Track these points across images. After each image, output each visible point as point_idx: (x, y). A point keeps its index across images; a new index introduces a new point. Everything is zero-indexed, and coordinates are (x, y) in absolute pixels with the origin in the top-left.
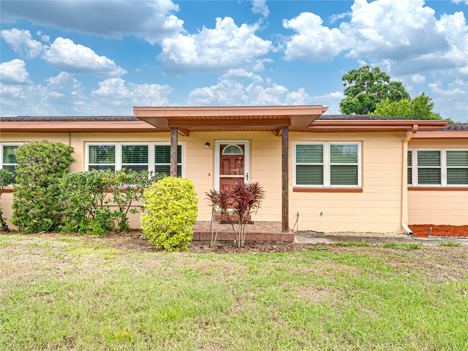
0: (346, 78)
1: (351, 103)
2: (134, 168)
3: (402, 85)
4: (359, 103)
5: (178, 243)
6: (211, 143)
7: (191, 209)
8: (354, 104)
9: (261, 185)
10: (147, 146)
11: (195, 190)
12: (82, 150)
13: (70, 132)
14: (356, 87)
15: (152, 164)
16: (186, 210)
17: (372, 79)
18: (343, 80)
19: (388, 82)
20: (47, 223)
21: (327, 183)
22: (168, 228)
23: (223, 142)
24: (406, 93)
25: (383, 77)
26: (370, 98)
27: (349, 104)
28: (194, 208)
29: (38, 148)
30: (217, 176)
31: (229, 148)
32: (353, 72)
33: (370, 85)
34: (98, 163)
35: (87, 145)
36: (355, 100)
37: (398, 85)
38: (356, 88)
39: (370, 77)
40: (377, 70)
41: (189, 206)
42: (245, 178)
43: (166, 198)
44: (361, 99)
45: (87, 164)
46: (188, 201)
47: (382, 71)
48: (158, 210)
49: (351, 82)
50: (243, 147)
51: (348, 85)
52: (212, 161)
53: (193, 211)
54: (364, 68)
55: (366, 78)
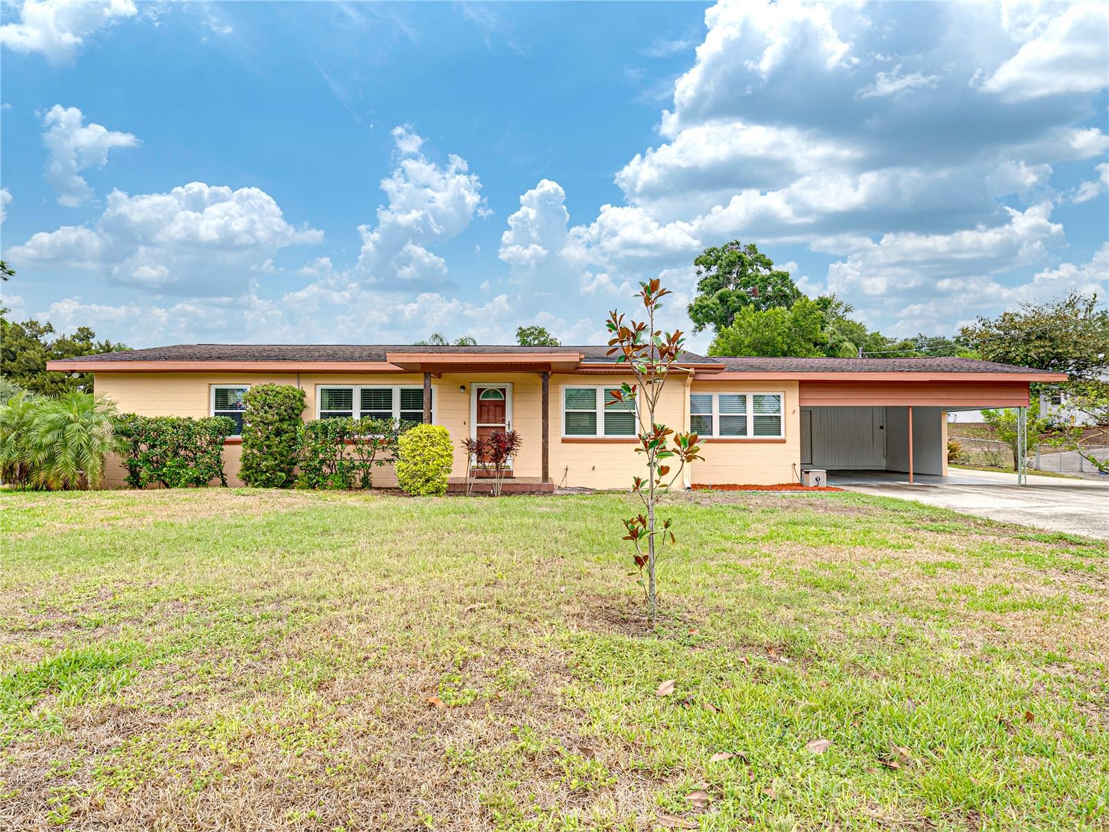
0: (701, 262)
1: (707, 306)
2: (378, 416)
3: (790, 278)
4: (720, 306)
5: (434, 490)
6: (467, 387)
7: (447, 456)
8: (712, 309)
9: (518, 432)
10: (391, 390)
11: (450, 438)
12: (313, 394)
13: (298, 374)
14: (717, 277)
15: (396, 411)
16: (442, 456)
17: (743, 265)
18: (696, 265)
19: (770, 269)
20: (280, 477)
21: (600, 433)
22: (424, 474)
23: (481, 386)
24: (797, 291)
25: (761, 262)
26: (737, 297)
27: (702, 307)
28: (450, 455)
29: (270, 393)
30: (474, 425)
31: (488, 392)
32: (713, 251)
33: (741, 274)
34: (329, 409)
35: (319, 388)
36: (713, 300)
37: (784, 277)
38: (716, 280)
39: (739, 261)
40: (753, 249)
41: (445, 453)
42: (507, 427)
43: (422, 445)
44: (723, 299)
45: (318, 411)
46: (443, 447)
47: (760, 252)
48: (414, 457)
49: (709, 269)
50: (504, 390)
51: (704, 274)
52: (467, 408)
53: (448, 458)
54: (732, 244)
55: (732, 264)
